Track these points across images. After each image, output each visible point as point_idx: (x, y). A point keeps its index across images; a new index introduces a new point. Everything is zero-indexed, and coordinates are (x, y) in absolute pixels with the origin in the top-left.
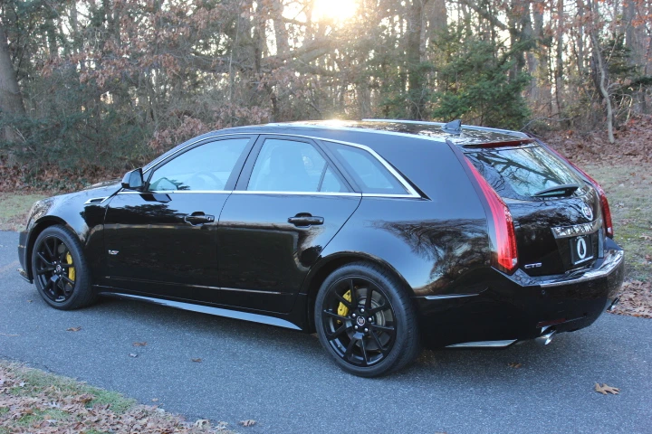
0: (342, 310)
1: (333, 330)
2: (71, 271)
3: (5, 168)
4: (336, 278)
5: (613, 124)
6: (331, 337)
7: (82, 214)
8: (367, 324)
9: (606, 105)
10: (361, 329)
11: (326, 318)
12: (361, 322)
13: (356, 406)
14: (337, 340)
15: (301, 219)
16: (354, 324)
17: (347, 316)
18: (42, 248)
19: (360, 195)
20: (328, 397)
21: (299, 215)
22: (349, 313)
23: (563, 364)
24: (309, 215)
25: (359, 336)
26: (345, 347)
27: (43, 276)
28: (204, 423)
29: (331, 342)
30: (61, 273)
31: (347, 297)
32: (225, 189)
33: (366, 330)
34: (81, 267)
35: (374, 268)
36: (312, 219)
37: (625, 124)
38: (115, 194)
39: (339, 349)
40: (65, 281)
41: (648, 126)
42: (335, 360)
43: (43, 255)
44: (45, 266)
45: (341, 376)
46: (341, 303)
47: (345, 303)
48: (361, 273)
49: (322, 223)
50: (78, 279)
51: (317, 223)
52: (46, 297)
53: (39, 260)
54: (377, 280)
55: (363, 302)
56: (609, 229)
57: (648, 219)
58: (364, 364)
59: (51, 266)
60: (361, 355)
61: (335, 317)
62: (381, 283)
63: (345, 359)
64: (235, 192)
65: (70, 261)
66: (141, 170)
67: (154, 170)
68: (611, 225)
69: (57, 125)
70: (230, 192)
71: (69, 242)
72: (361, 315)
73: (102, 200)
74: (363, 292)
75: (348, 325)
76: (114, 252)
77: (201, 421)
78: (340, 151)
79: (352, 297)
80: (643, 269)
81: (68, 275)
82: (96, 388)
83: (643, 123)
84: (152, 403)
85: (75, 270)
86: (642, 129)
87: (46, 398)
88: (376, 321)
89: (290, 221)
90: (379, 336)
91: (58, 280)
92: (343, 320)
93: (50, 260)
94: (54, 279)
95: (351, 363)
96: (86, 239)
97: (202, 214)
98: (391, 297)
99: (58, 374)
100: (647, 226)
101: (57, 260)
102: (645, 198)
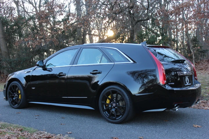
0: (108, 101)
1: (105, 109)
2: (20, 95)
3: (3, 76)
4: (106, 90)
5: (195, 61)
6: (104, 111)
7: (24, 77)
8: (116, 106)
9: (192, 55)
10: (114, 107)
11: (103, 104)
12: (114, 105)
13: (112, 131)
14: (106, 112)
15: (94, 72)
16: (112, 106)
17: (109, 103)
18: (11, 88)
19: (114, 63)
20: (103, 129)
21: (94, 71)
22: (110, 102)
23: (182, 120)
24: (97, 71)
25: (113, 110)
26: (109, 114)
27: (11, 98)
28: (60, 135)
29: (104, 112)
30: (17, 96)
31: (109, 97)
32: (70, 65)
33: (116, 107)
34: (23, 94)
35: (118, 86)
36: (98, 72)
37: (199, 61)
38: (35, 69)
39: (107, 115)
40: (18, 99)
41: (206, 62)
42: (106, 118)
43: (11, 91)
44: (11, 94)
45: (107, 124)
46: (108, 99)
47: (109, 99)
48: (114, 88)
49: (101, 73)
50: (22, 98)
51: (100, 73)
52: (12, 105)
53: (10, 93)
54: (119, 90)
55: (115, 98)
56: (196, 77)
57: (208, 83)
58: (115, 119)
59: (14, 94)
60: (114, 116)
61: (106, 104)
62: (120, 91)
63: (109, 118)
64: (73, 65)
65: (19, 92)
66: (43, 62)
67: (47, 61)
68: (196, 76)
69: (20, 61)
70: (71, 66)
71: (19, 86)
72: (114, 102)
73: (30, 71)
74: (115, 95)
75: (110, 106)
76: (34, 88)
77: (59, 135)
78: (107, 50)
79: (111, 97)
80: (207, 97)
81: (19, 97)
82: (25, 127)
83: (204, 61)
84: (43, 130)
85: (21, 95)
86: (204, 63)
87: (8, 130)
88: (119, 104)
89: (91, 73)
90: (120, 110)
91: (15, 99)
92: (108, 104)
93: (13, 92)
94: (14, 99)
95: (111, 119)
96: (26, 87)
97: (62, 73)
98: (124, 96)
99: (13, 124)
100: (208, 85)
101: (15, 92)
102: (206, 77)
